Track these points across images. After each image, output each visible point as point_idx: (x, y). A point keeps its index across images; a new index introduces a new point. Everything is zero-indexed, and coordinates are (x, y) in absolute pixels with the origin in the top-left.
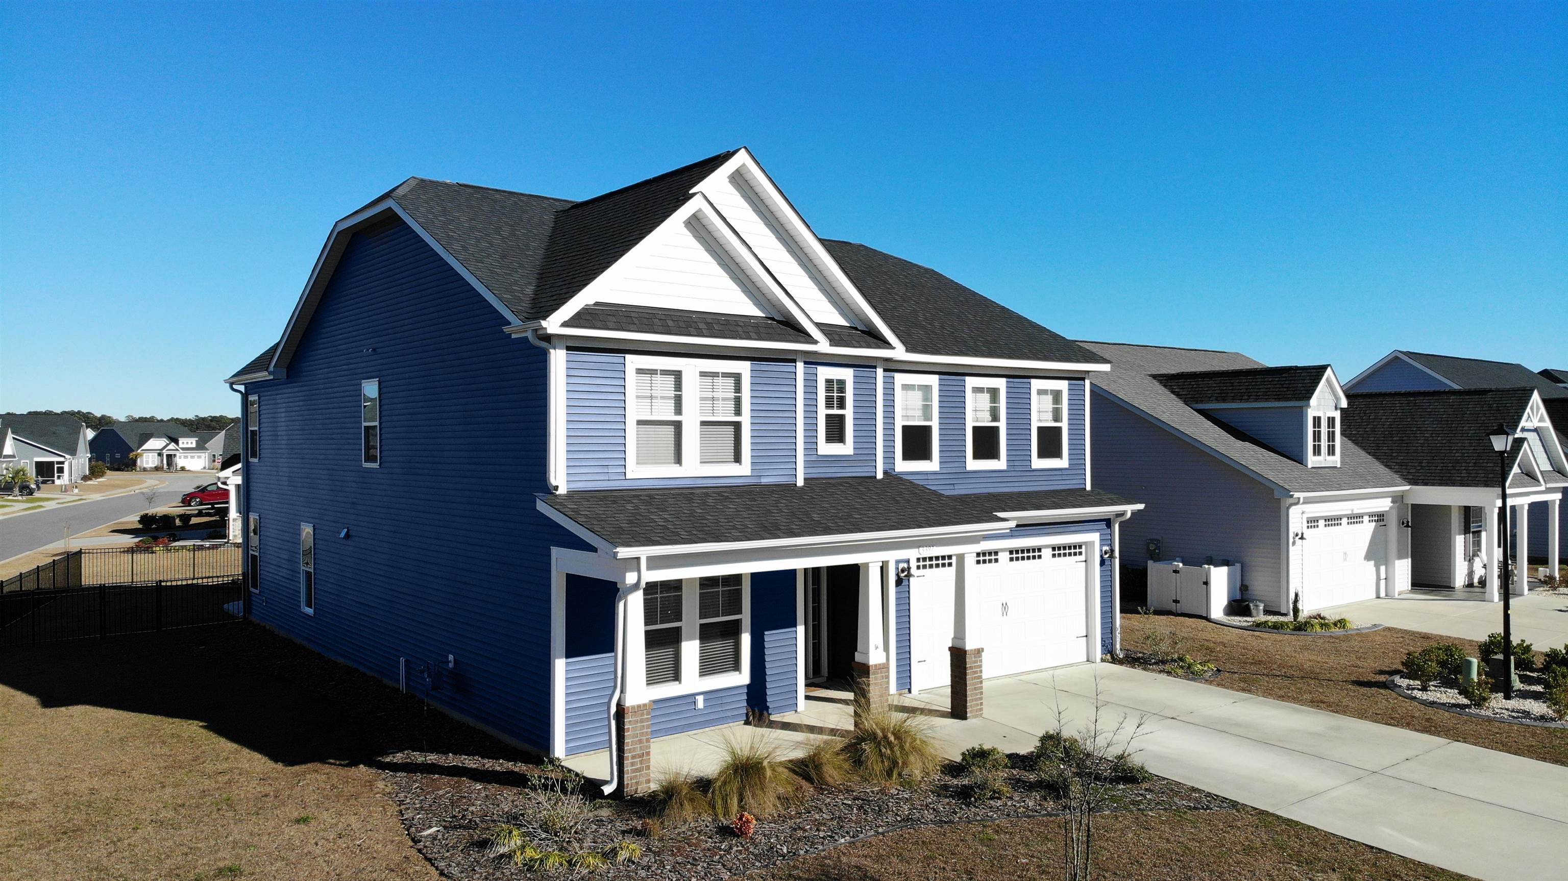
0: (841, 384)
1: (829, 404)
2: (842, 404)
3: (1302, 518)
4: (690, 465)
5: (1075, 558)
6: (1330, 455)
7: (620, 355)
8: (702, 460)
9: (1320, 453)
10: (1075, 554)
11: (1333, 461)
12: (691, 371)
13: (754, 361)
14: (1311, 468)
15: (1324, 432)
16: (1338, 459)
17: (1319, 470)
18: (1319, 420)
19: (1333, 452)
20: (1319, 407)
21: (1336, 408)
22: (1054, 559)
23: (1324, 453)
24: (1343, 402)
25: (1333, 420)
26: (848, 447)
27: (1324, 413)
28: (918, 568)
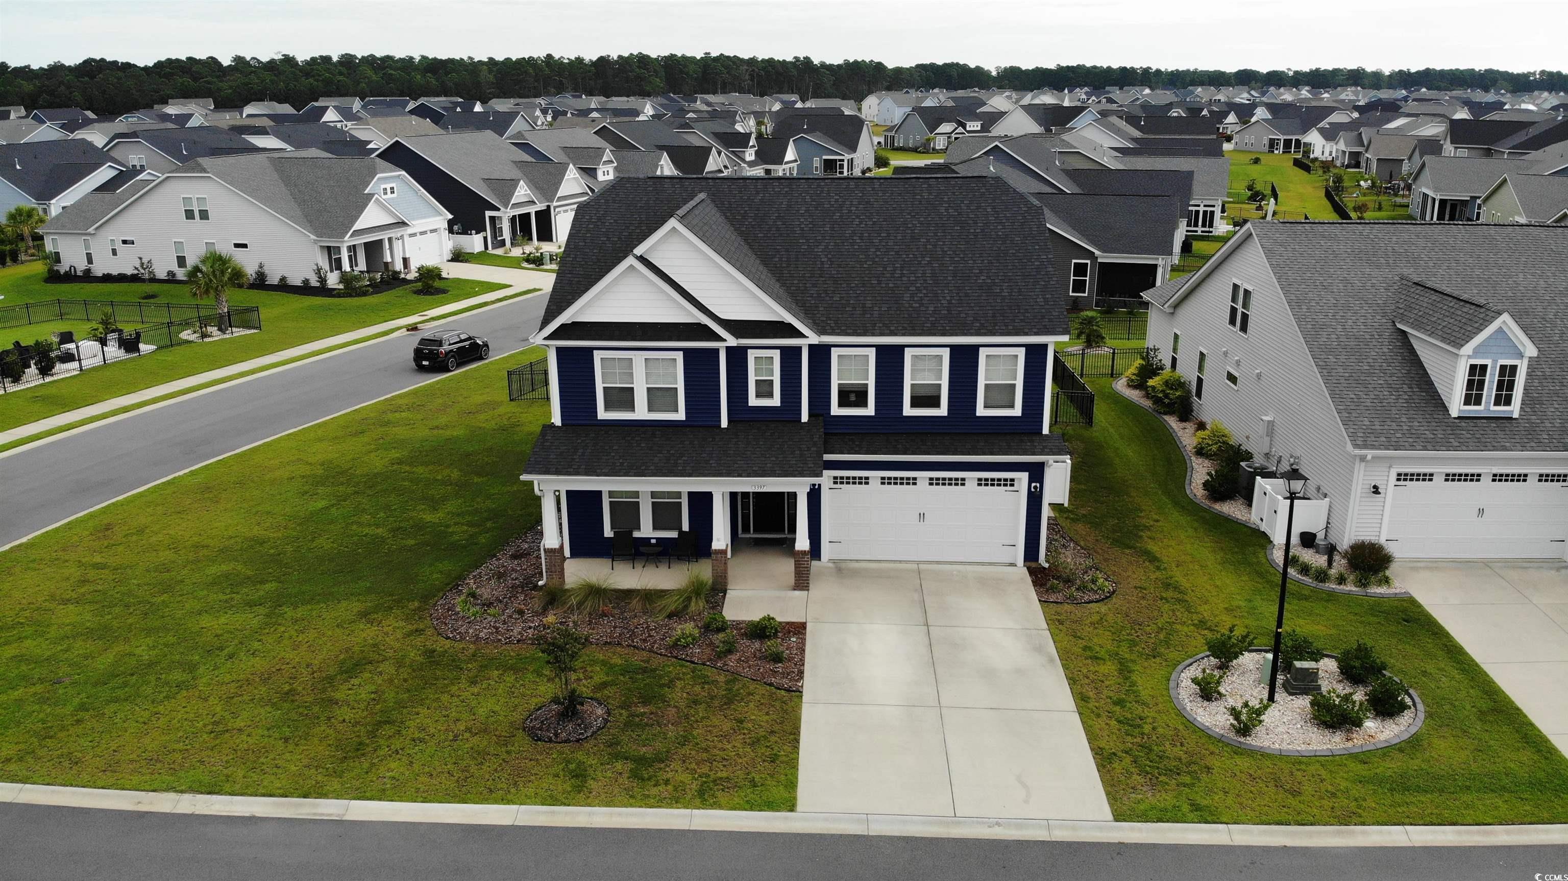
0: (770, 360)
1: (759, 372)
2: (770, 372)
3: (1389, 472)
4: (641, 412)
5: (1006, 488)
6: (1500, 405)
7: (590, 351)
8: (650, 409)
9: (1478, 402)
10: (1005, 485)
11: (1504, 412)
12: (638, 359)
13: (686, 351)
14: (1455, 418)
15: (1491, 380)
16: (1515, 409)
17: (1467, 421)
18: (1484, 368)
19: (1508, 402)
20: (1484, 355)
21: (1521, 356)
22: (980, 487)
23: (1488, 403)
24: (1531, 351)
25: (1514, 368)
26: (776, 401)
27: (1495, 362)
28: (835, 483)
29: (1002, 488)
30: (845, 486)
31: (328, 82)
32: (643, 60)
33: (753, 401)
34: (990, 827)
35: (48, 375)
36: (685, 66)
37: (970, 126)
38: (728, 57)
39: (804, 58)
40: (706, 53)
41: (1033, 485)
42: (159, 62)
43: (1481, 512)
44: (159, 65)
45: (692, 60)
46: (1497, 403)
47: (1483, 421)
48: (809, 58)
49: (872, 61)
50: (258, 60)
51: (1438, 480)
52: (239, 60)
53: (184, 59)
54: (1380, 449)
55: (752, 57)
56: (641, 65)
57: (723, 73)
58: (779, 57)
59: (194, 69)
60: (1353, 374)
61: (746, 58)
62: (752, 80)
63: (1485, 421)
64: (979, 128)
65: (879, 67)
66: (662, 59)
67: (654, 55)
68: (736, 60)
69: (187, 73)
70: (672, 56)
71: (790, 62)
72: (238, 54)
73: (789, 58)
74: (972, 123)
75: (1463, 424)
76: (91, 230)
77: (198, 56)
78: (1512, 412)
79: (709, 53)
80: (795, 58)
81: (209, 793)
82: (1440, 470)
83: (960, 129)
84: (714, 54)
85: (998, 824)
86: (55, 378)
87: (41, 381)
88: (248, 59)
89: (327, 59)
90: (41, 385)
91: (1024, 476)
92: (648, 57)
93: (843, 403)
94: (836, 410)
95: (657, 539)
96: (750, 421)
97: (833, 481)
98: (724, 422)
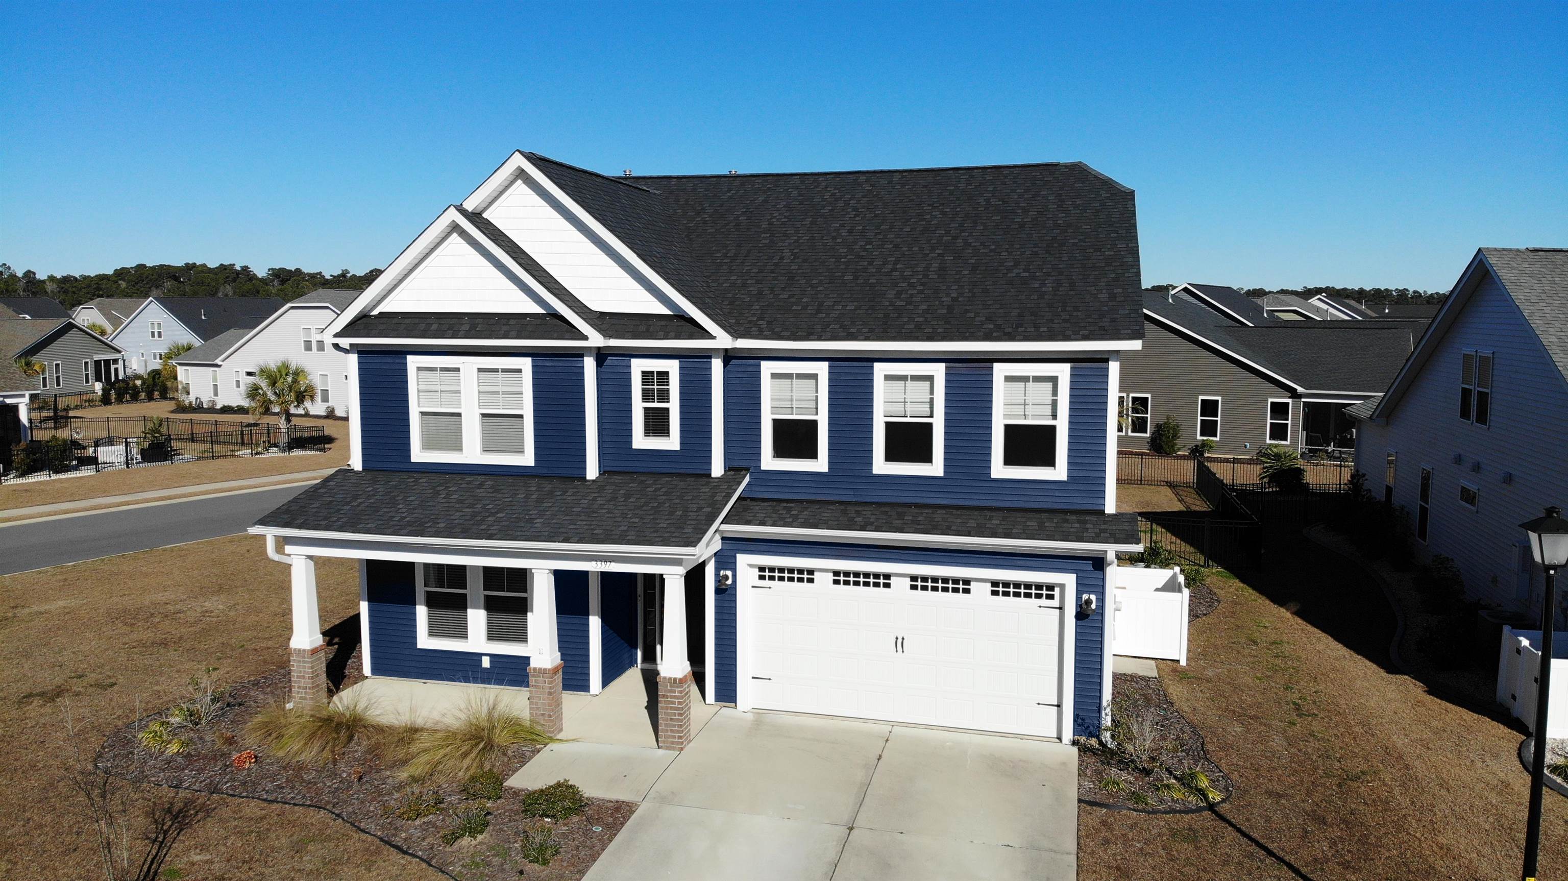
0: (664, 376)
1: (647, 396)
2: (664, 396)
4: (472, 451)
5: (1039, 601)
7: (401, 354)
8: (486, 447)
10: (1039, 596)
12: (467, 367)
13: (538, 355)
22: (995, 596)
26: (672, 442)
28: (761, 578)
29: (1033, 601)
30: (776, 583)
33: (640, 441)
41: (1085, 596)
76: (218, 361)
90: (43, 482)
91: (1069, 580)
93: (780, 451)
94: (769, 461)
95: (491, 656)
96: (636, 473)
97: (756, 572)
98: (592, 471)
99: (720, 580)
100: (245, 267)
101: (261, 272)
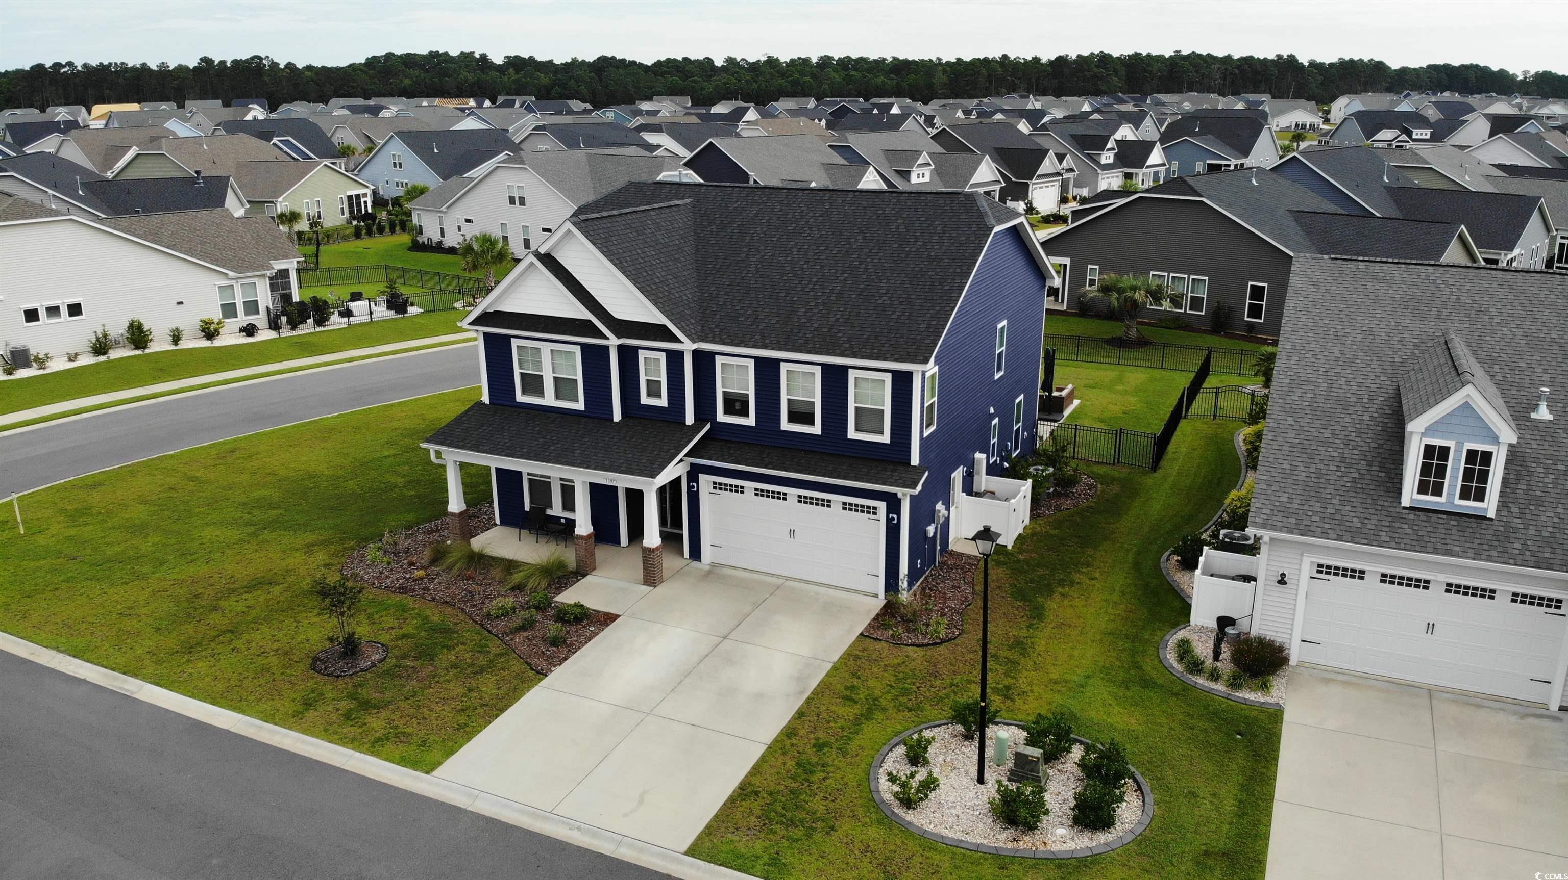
0: (657, 361)
1: (648, 373)
2: (658, 374)
3: (1301, 560)
4: (549, 399)
5: (868, 515)
6: (1469, 499)
7: (508, 338)
8: (558, 397)
9: (1438, 491)
10: (868, 512)
11: (1475, 508)
12: (546, 349)
13: (584, 346)
14: (1404, 508)
15: (1455, 468)
16: (1490, 505)
17: (1417, 513)
18: (1444, 451)
19: (1480, 496)
20: (1445, 435)
21: (1495, 440)
22: (844, 511)
23: (1451, 495)
24: (1508, 435)
25: (1487, 457)
26: (663, 402)
27: (1460, 445)
28: (715, 488)
29: (865, 515)
30: (723, 492)
31: (795, 83)
32: (1104, 59)
33: (645, 400)
34: (570, 829)
35: (321, 326)
36: (1149, 65)
37: (1417, 134)
38: (1200, 55)
39: (1288, 56)
40: (1176, 52)
41: (891, 516)
42: (659, 61)
43: (1431, 627)
44: (658, 64)
45: (1160, 58)
46: (1465, 495)
47: (1440, 516)
48: (1294, 56)
49: (1372, 60)
50: (747, 61)
51: (1372, 580)
52: (730, 61)
53: (680, 59)
54: (1281, 531)
55: (1226, 55)
56: (1101, 64)
57: (1191, 72)
58: (1259, 54)
59: (687, 69)
60: (1305, 442)
61: (1221, 56)
62: (1225, 79)
63: (1445, 516)
64: (1428, 137)
65: (1379, 67)
66: (1125, 58)
67: (1115, 55)
68: (1210, 59)
69: (680, 71)
70: (1137, 55)
71: (1273, 61)
72: (730, 56)
73: (1271, 56)
74: (1419, 131)
75: (1412, 516)
76: (443, 208)
77: (693, 58)
78: (1486, 510)
79: (1180, 52)
80: (1277, 56)
81: (74, 656)
82: (1374, 569)
83: (1404, 137)
84: (1185, 52)
85: (579, 829)
86: (326, 329)
87: (313, 330)
88: (738, 60)
89: (806, 61)
90: (312, 333)
91: (882, 506)
92: (1110, 56)
93: (728, 411)
94: (721, 417)
95: (566, 519)
96: (643, 418)
97: (712, 485)
98: (617, 416)
99: (689, 488)
100: (483, 54)
101: (498, 59)
